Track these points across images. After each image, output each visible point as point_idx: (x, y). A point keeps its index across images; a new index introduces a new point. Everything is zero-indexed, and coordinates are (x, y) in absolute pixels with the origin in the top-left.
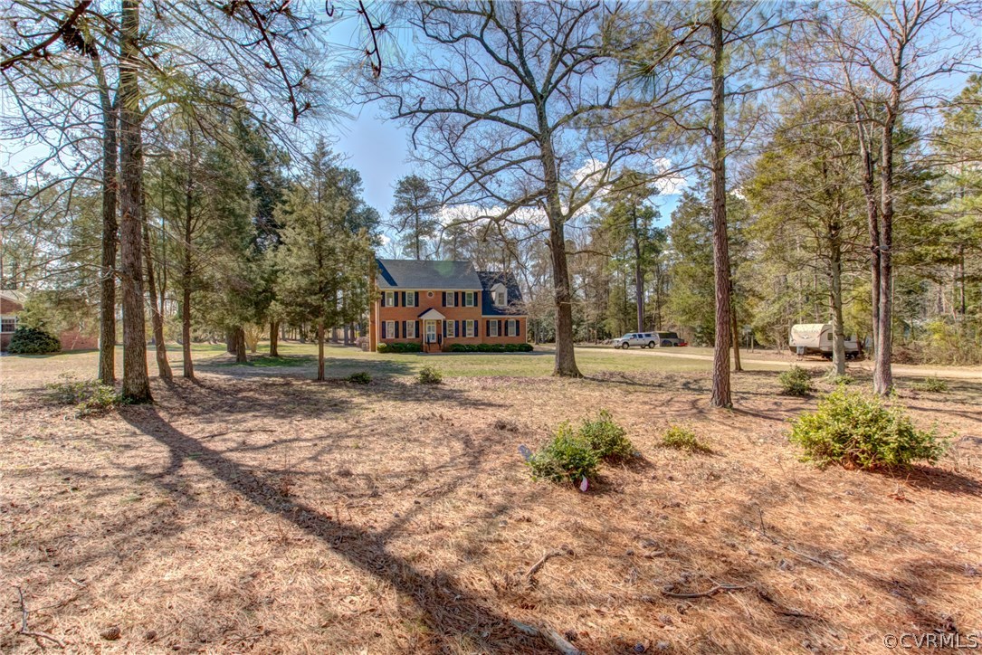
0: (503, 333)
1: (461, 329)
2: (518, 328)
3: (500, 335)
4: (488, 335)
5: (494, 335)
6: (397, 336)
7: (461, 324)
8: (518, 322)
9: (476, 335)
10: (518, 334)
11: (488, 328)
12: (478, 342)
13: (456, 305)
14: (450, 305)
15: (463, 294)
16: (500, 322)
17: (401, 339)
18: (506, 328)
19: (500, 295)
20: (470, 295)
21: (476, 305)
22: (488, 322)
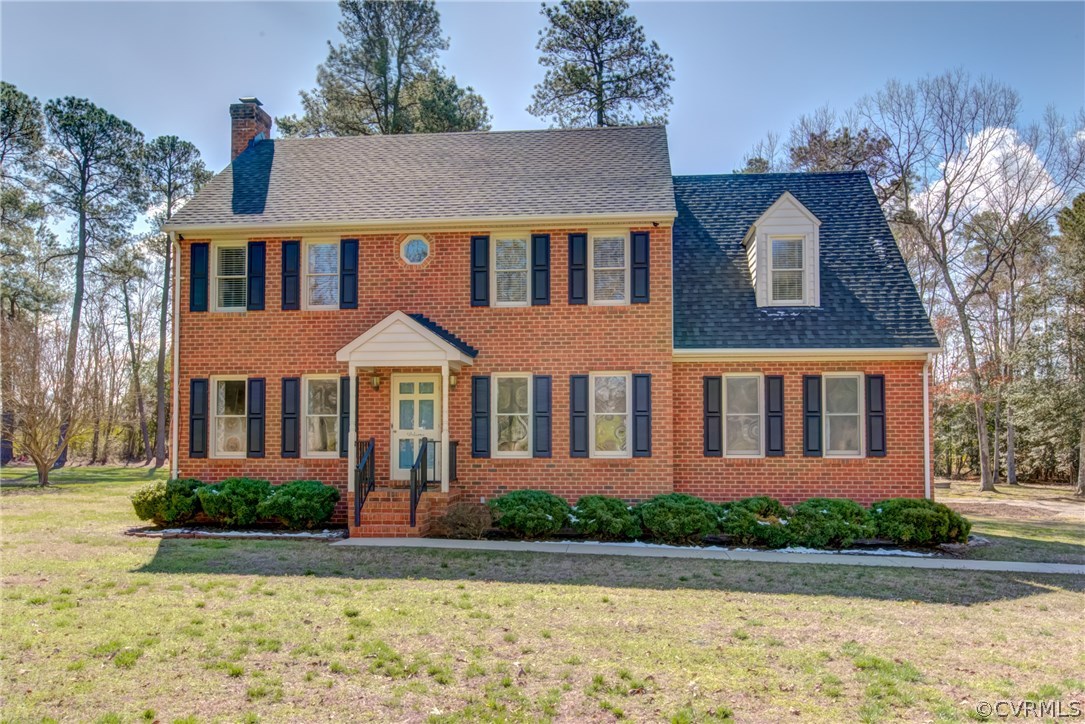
0: (793, 438)
1: (561, 417)
2: (876, 415)
3: (775, 448)
4: (712, 448)
5: (743, 445)
6: (256, 449)
7: (561, 394)
8: (876, 383)
9: (642, 448)
10: (877, 448)
11: (712, 415)
12: (653, 481)
13: (541, 296)
14: (509, 300)
15: (577, 241)
16: (775, 384)
17: (273, 464)
18: (811, 415)
19: (789, 253)
20: (609, 251)
21: (640, 294)
22: (712, 385)
